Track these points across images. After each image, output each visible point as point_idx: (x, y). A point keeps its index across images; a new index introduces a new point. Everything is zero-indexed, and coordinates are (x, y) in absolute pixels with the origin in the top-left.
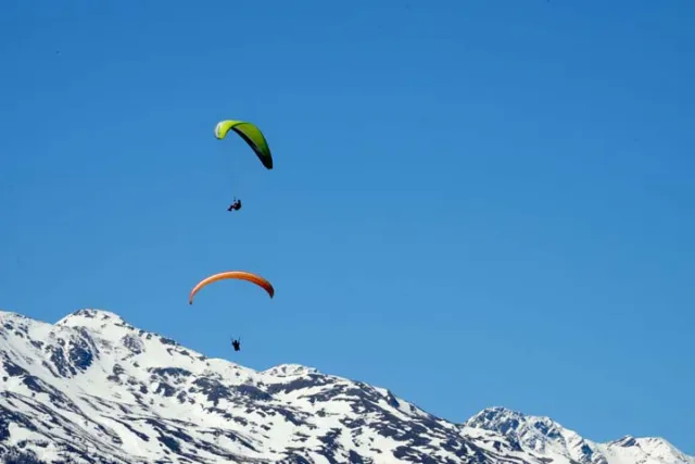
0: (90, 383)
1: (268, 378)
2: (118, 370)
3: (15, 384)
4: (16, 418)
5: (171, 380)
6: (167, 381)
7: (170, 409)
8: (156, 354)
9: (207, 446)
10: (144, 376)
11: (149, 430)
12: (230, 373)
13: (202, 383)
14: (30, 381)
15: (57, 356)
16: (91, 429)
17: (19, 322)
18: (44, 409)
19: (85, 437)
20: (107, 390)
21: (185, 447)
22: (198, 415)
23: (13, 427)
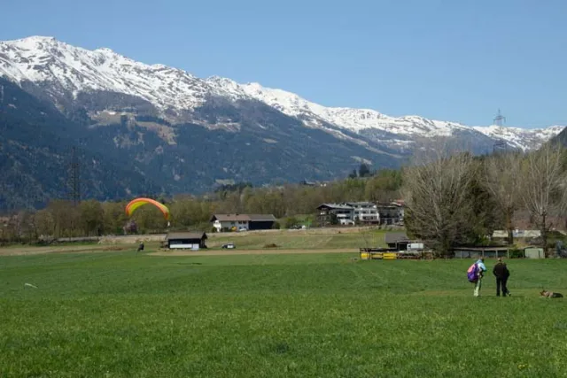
0: (104, 68)
1: (152, 68)
2: (112, 65)
3: (84, 68)
4: (85, 77)
5: (126, 68)
6: (125, 68)
7: (127, 76)
8: (122, 60)
9: (137, 86)
10: (119, 66)
11: (121, 81)
12: (143, 66)
13: (135, 69)
14: (88, 67)
15: (95, 60)
16: (106, 80)
17: (84, 50)
18: (92, 75)
19: (104, 82)
20: (109, 70)
21: (132, 86)
22: (134, 77)
23: (85, 79)
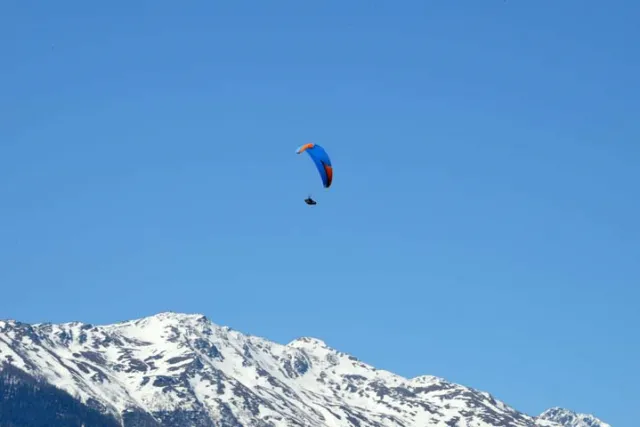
0: (306, 383)
1: (414, 384)
2: (323, 375)
3: (263, 381)
4: (264, 402)
5: (355, 383)
6: (352, 383)
7: (354, 401)
8: (346, 366)
10: (338, 379)
11: (341, 412)
12: (391, 380)
13: (374, 385)
14: (271, 380)
15: (287, 365)
16: (307, 410)
17: (265, 343)
18: (279, 397)
19: (303, 415)
20: (316, 387)
21: (362, 423)
22: (371, 405)
23: (261, 407)
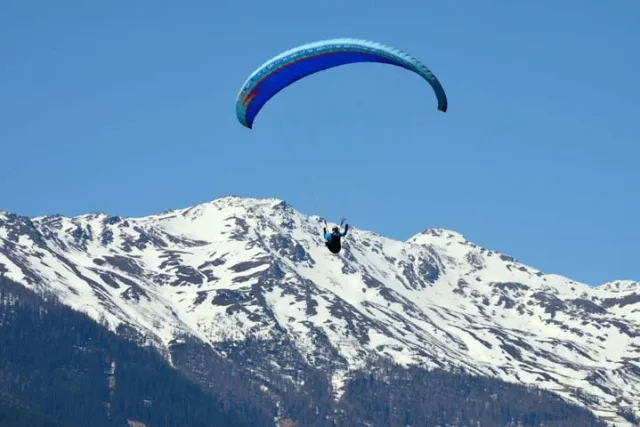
0: (436, 296)
1: (602, 293)
2: (462, 284)
3: (373, 295)
4: (375, 325)
5: (511, 294)
6: (507, 295)
7: (511, 320)
8: (496, 269)
9: (545, 354)
10: (486, 290)
11: (491, 338)
12: (565, 288)
13: (540, 296)
14: (386, 293)
15: (408, 270)
16: (439, 336)
17: (374, 239)
18: (398, 318)
19: (435, 343)
20: (454, 302)
21: (525, 354)
22: (537, 326)
23: (372, 333)
